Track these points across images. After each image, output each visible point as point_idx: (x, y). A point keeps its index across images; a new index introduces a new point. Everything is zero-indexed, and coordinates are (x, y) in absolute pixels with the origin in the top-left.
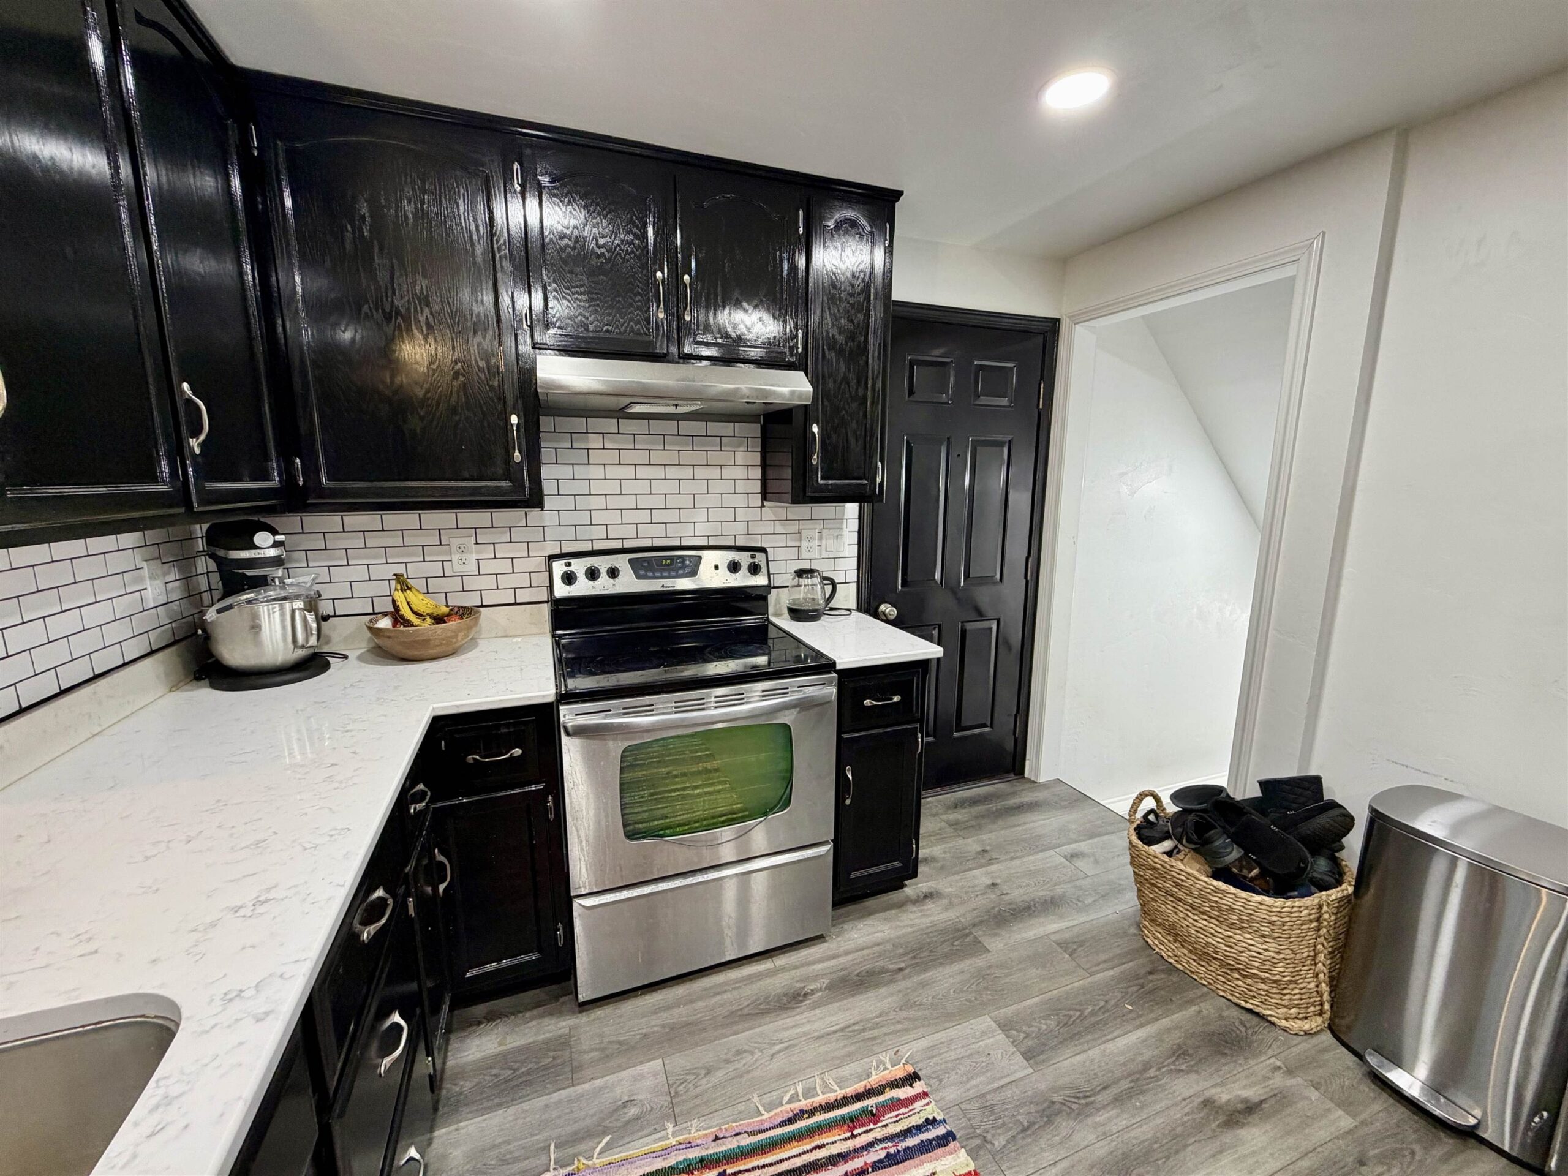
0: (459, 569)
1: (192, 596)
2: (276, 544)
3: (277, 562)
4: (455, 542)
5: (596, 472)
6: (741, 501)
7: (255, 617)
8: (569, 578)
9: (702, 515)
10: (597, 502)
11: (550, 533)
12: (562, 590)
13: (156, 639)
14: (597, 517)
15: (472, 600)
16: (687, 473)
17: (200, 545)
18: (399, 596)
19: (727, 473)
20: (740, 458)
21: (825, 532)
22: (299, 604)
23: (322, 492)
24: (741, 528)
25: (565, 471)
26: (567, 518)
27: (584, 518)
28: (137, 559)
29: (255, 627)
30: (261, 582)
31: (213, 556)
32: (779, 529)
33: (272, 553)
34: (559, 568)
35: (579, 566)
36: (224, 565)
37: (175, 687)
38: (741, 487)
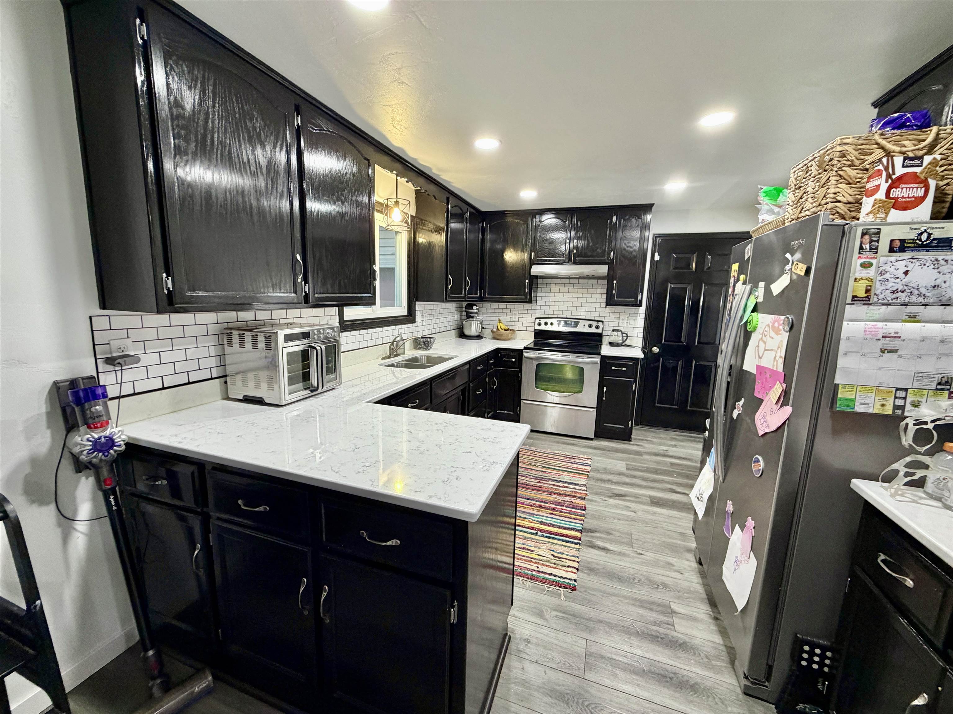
0: (514, 320)
1: (461, 320)
2: (477, 309)
3: (476, 313)
4: (514, 312)
5: (552, 295)
6: (598, 305)
7: (471, 324)
8: (539, 324)
9: (584, 309)
10: (552, 303)
11: (538, 312)
12: (537, 327)
13: (455, 327)
14: (551, 308)
15: (516, 328)
16: (580, 295)
17: (464, 309)
18: (498, 324)
19: (594, 296)
20: (599, 291)
21: (630, 317)
22: (479, 322)
23: (486, 298)
24: (598, 314)
25: (543, 294)
26: (543, 308)
27: (547, 308)
28: (453, 310)
29: (471, 326)
30: (473, 317)
31: (466, 311)
32: (611, 315)
33: (476, 311)
34: (537, 321)
35: (543, 321)
36: (467, 312)
37: (456, 337)
38: (598, 300)
